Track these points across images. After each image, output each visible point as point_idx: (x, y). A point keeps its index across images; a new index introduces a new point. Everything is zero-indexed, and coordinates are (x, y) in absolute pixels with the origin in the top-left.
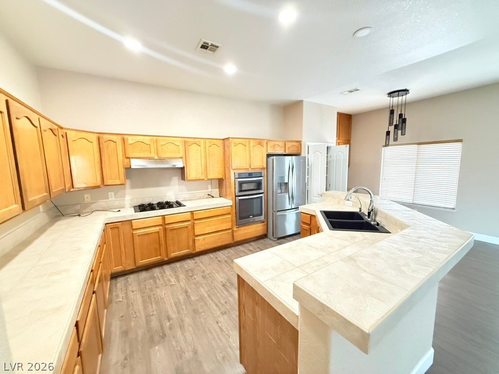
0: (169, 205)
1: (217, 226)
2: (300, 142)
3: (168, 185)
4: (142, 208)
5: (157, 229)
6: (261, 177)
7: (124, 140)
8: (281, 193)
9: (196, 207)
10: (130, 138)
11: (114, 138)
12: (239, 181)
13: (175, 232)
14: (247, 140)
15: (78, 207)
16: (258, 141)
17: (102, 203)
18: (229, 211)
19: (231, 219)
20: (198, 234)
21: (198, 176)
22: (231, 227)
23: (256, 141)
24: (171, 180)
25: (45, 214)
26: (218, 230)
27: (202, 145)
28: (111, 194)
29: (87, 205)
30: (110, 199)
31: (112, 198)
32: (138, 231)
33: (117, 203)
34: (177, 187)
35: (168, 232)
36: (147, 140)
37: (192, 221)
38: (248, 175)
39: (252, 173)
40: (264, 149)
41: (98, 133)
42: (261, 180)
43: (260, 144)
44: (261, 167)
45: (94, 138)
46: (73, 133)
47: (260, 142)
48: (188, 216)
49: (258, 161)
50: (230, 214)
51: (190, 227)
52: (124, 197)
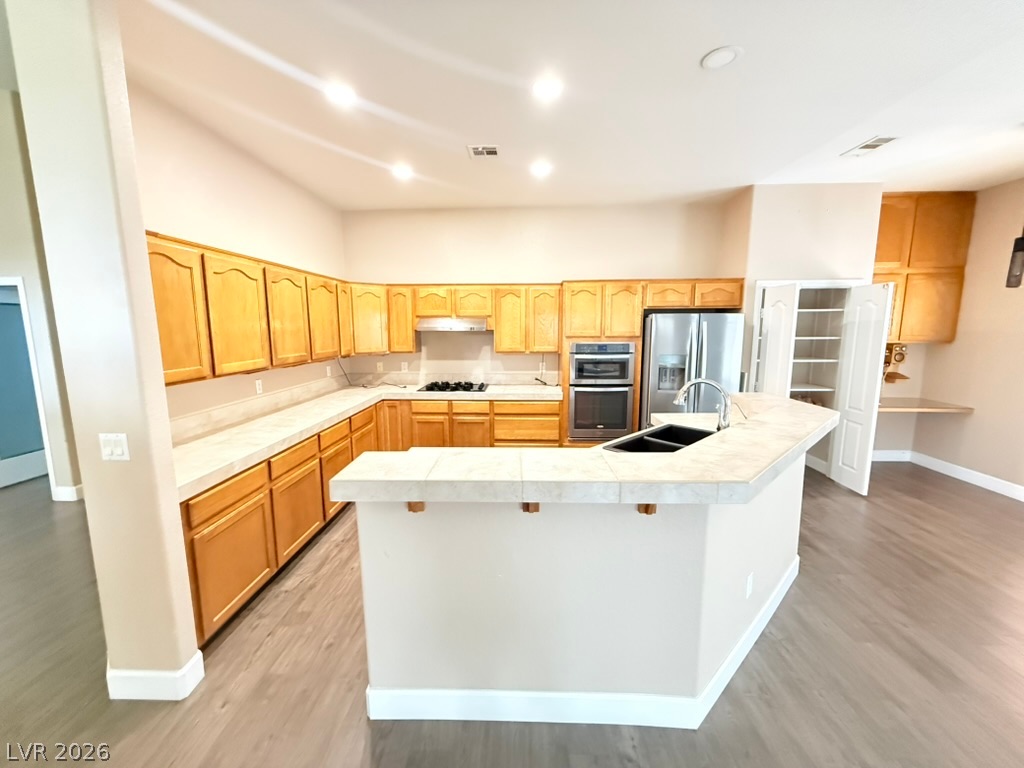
0: (468, 387)
1: (532, 432)
2: (740, 283)
3: (476, 358)
4: (432, 387)
5: (441, 418)
6: (628, 353)
7: (414, 294)
8: (672, 389)
9: (498, 395)
10: (421, 289)
11: (403, 290)
12: (577, 359)
13: (465, 427)
14: (600, 284)
15: (370, 377)
16: (625, 284)
17: (394, 375)
18: (556, 410)
19: (558, 423)
20: (499, 438)
21: (513, 346)
22: (557, 438)
23: (620, 284)
24: (479, 350)
25: (332, 380)
26: (533, 438)
27: (523, 294)
28: (405, 365)
29: (379, 376)
30: (403, 371)
31: (405, 372)
32: (418, 417)
33: (410, 378)
34: (489, 361)
35: (456, 426)
36: (442, 292)
37: (492, 415)
38: (596, 348)
39: (606, 346)
40: (638, 299)
41: (388, 285)
42: (628, 359)
43: (627, 289)
44: (628, 335)
45: (381, 291)
46: (358, 287)
47: (628, 286)
48: (485, 407)
49: (622, 323)
50: (557, 415)
51: (487, 425)
52: (419, 370)
